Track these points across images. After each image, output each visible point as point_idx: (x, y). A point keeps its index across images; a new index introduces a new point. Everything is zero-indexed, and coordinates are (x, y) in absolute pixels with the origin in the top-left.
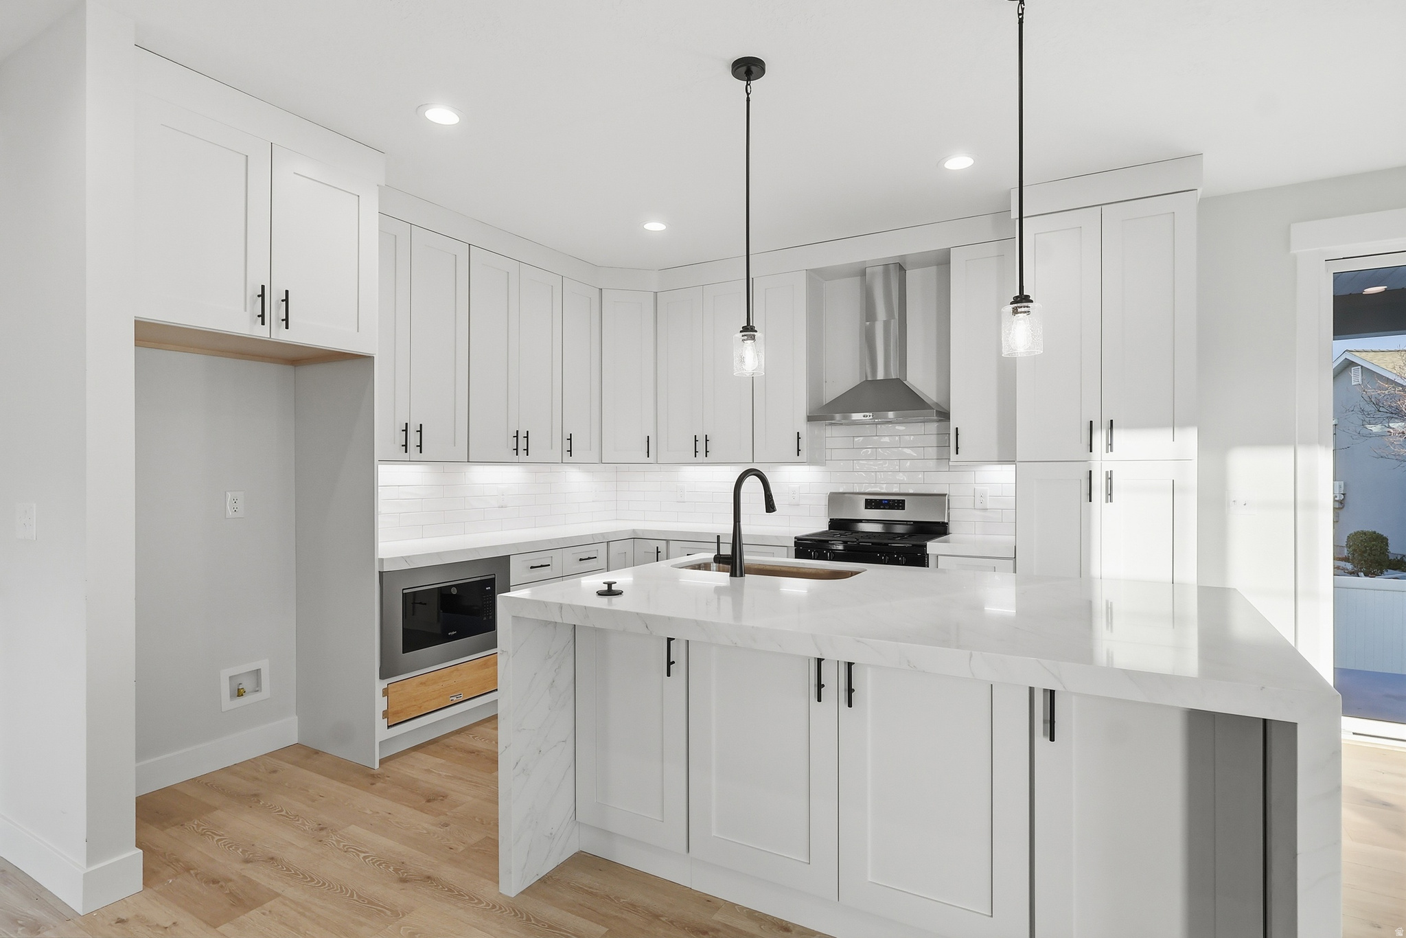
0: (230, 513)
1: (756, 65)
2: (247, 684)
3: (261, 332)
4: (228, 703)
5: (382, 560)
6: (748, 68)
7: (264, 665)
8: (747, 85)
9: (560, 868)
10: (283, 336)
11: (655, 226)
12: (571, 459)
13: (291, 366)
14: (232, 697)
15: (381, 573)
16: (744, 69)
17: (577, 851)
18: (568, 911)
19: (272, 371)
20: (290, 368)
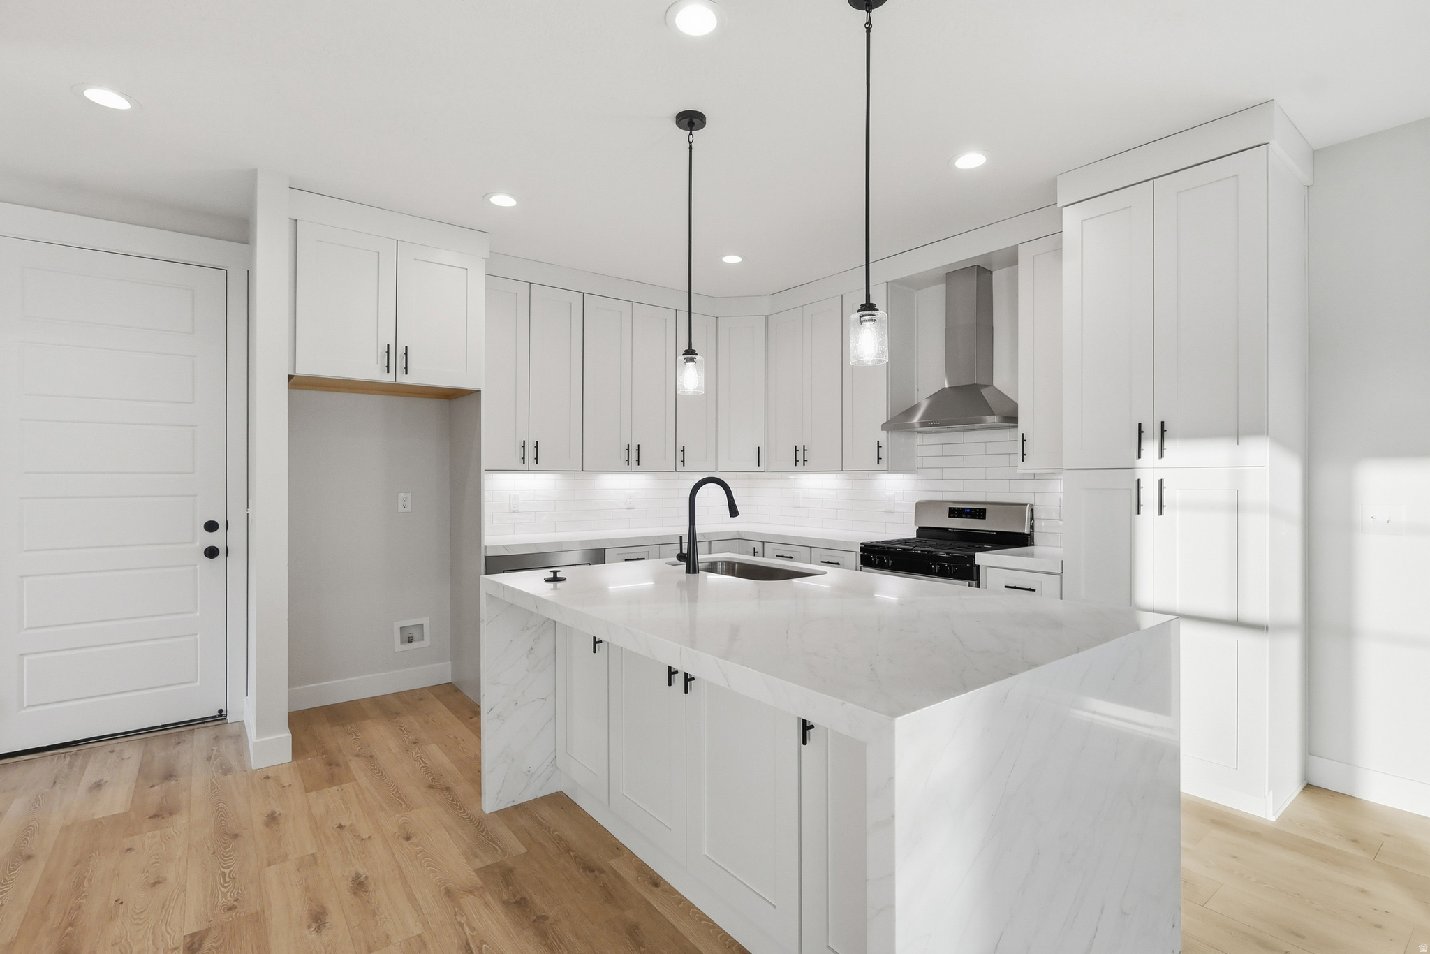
0: (401, 509)
1: (696, 118)
2: (416, 634)
3: (389, 378)
4: (398, 647)
5: (486, 547)
6: (691, 120)
7: (425, 621)
8: (691, 134)
9: (537, 801)
10: (403, 379)
11: (732, 259)
12: (685, 469)
13: (445, 400)
14: (402, 642)
15: (486, 557)
16: (687, 120)
17: (558, 790)
18: (513, 832)
19: (434, 404)
20: (446, 402)
